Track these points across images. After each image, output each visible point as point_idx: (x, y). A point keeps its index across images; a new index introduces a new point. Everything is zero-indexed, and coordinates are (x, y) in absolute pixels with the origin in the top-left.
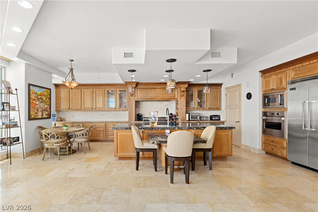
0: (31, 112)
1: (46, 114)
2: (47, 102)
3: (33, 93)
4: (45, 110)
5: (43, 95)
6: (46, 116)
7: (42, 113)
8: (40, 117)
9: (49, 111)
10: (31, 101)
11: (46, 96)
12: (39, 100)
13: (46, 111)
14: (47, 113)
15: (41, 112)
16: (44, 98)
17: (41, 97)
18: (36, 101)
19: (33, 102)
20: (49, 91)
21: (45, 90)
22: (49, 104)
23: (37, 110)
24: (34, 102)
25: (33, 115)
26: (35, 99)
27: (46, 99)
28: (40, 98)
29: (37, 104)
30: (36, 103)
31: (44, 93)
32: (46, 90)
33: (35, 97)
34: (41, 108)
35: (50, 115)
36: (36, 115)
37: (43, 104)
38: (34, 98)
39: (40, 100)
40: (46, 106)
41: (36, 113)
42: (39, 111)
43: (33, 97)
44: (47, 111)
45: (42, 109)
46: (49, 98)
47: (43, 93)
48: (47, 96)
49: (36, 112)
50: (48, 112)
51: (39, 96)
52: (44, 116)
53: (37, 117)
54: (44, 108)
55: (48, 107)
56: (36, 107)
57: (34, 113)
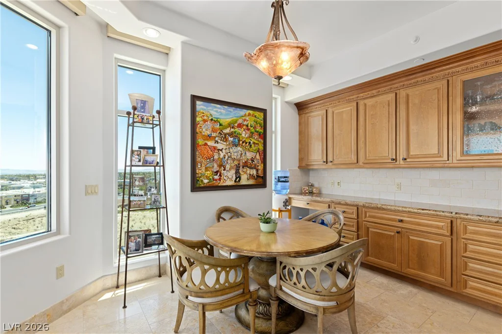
0: (201, 170)
1: (251, 177)
2: (254, 143)
3: (205, 121)
4: (245, 165)
5: (240, 126)
6: (251, 182)
7: (237, 172)
8: (232, 183)
9: (261, 167)
10: (200, 141)
11: (248, 129)
12: (225, 139)
13: (251, 168)
14: (254, 172)
15: (233, 171)
16: (244, 135)
17: (232, 130)
18: (217, 142)
19: (206, 144)
20: (260, 115)
21: (247, 112)
22: (261, 147)
23: (220, 166)
24: (211, 143)
25: (207, 178)
26: (214, 135)
27: (251, 136)
28: (231, 134)
29: (221, 150)
30: (215, 148)
31: (245, 120)
32: (251, 112)
33: (214, 131)
34: (234, 160)
35: (264, 178)
36: (216, 177)
37: (239, 148)
38: (209, 133)
39: (231, 139)
40: (249, 155)
41: (217, 172)
42: (228, 167)
43: (205, 129)
44: (255, 167)
45: (236, 163)
46: (260, 135)
47: (240, 121)
48: (255, 128)
49: (216, 168)
50: (257, 170)
51: (225, 128)
52: (244, 181)
53: (222, 184)
54: (244, 159)
55: (258, 157)
56: (216, 157)
57: (208, 173)
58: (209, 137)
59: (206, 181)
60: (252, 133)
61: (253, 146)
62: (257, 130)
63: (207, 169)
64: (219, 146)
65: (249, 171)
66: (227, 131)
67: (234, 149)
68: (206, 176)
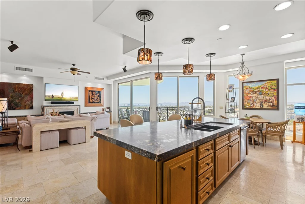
0: (245, 103)
1: (269, 106)
2: (271, 93)
3: (247, 89)
4: (266, 101)
5: (262, 88)
6: (269, 108)
9: (275, 103)
10: (245, 95)
11: (267, 88)
12: (255, 93)
13: (269, 102)
14: (271, 104)
15: (259, 104)
16: (265, 90)
17: (259, 90)
18: (252, 94)
19: (247, 96)
20: (274, 82)
21: (266, 82)
22: (275, 94)
23: (253, 102)
24: (249, 95)
25: (248, 106)
27: (269, 91)
28: (258, 91)
29: (254, 97)
30: (251, 96)
31: (265, 85)
32: (269, 82)
33: (250, 91)
34: (260, 100)
35: (277, 106)
36: (252, 106)
37: (262, 96)
38: (248, 92)
39: (258, 93)
40: (268, 98)
41: (252, 104)
42: (257, 102)
44: (271, 102)
45: (261, 101)
46: (274, 90)
47: (263, 86)
48: (271, 87)
49: (251, 102)
50: (273, 103)
51: (255, 89)
53: (254, 108)
54: (265, 99)
55: (273, 98)
56: (251, 99)
57: (248, 104)
58: (249, 93)
59: (247, 107)
60: (270, 89)
61: (270, 94)
62: (273, 88)
63: (248, 103)
64: (253, 96)
65: (267, 104)
66: (257, 90)
67: (260, 96)
68: (247, 105)
